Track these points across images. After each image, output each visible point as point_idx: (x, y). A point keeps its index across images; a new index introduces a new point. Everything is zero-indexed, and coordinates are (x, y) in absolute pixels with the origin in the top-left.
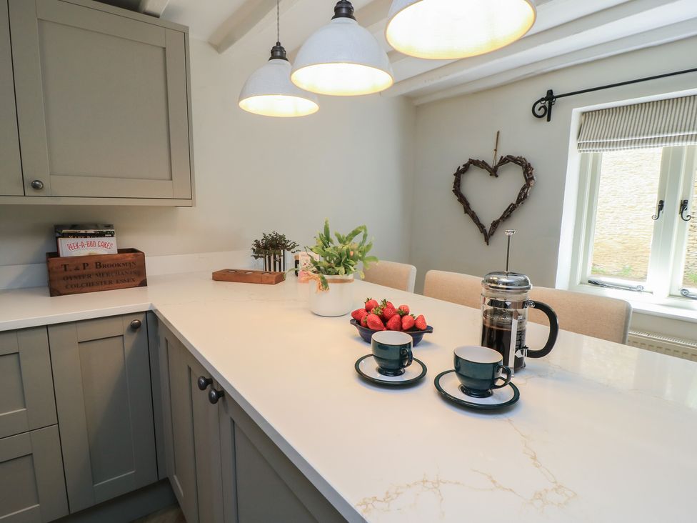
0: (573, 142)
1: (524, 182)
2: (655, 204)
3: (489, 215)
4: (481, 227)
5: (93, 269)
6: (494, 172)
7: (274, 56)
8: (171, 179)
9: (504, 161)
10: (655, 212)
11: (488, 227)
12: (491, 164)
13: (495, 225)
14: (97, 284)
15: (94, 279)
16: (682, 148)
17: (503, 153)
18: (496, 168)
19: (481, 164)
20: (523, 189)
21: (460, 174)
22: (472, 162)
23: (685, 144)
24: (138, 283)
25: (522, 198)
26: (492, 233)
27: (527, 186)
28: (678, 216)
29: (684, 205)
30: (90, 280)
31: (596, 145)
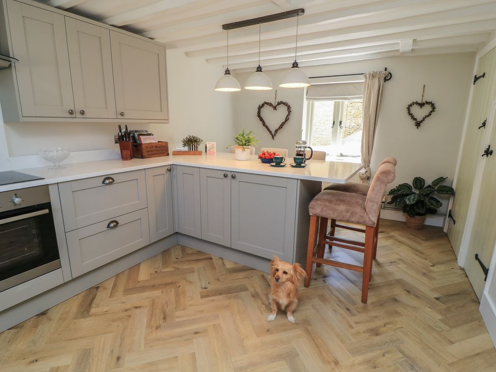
0: (305, 97)
1: (288, 113)
2: (332, 123)
3: (273, 126)
4: (270, 132)
5: (154, 149)
6: (275, 108)
7: (226, 74)
8: (161, 111)
9: (279, 103)
10: (332, 126)
11: (273, 133)
12: (274, 105)
13: (276, 131)
14: (156, 154)
15: (155, 152)
16: (339, 102)
17: (279, 100)
18: (276, 106)
19: (270, 105)
20: (287, 116)
21: (260, 108)
22: (266, 103)
23: (341, 101)
24: (166, 154)
25: (287, 120)
26: (275, 135)
27: (289, 114)
28: (339, 127)
29: (341, 123)
30: (153, 153)
31: (313, 99)
